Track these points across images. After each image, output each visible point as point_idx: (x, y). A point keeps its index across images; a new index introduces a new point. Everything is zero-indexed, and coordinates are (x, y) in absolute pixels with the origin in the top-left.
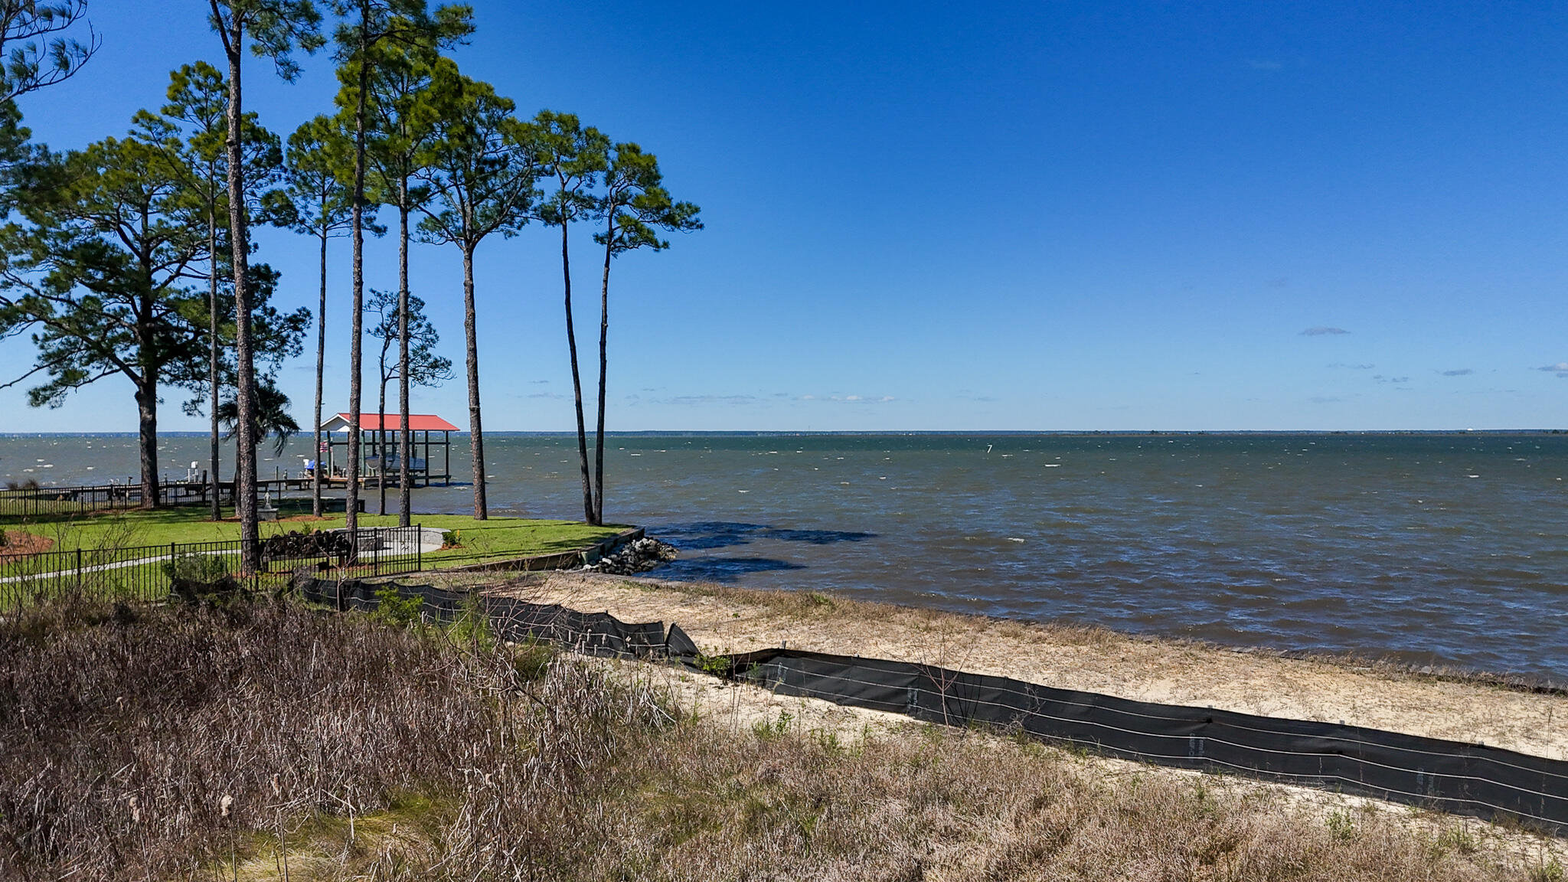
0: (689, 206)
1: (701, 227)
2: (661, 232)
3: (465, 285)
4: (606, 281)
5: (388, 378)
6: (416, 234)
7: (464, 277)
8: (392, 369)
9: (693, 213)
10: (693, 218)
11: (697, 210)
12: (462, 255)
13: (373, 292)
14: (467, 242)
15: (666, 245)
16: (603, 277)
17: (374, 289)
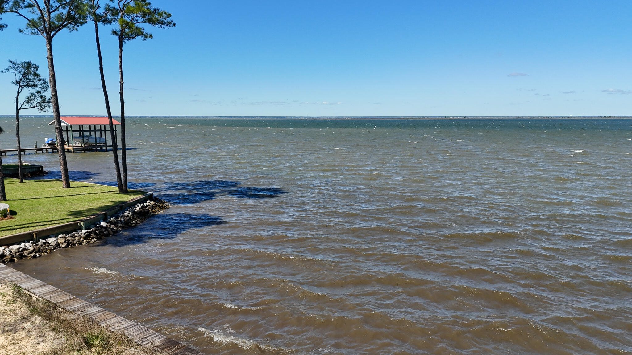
0: (165, 13)
1: (174, 25)
2: (148, 28)
3: (47, 58)
4: (121, 57)
5: (20, 109)
6: (26, 30)
7: (47, 54)
8: (22, 104)
9: (168, 17)
10: (169, 20)
11: (169, 16)
12: (45, 41)
13: (11, 62)
14: (47, 33)
15: (151, 36)
16: (119, 55)
17: (11, 60)
